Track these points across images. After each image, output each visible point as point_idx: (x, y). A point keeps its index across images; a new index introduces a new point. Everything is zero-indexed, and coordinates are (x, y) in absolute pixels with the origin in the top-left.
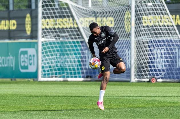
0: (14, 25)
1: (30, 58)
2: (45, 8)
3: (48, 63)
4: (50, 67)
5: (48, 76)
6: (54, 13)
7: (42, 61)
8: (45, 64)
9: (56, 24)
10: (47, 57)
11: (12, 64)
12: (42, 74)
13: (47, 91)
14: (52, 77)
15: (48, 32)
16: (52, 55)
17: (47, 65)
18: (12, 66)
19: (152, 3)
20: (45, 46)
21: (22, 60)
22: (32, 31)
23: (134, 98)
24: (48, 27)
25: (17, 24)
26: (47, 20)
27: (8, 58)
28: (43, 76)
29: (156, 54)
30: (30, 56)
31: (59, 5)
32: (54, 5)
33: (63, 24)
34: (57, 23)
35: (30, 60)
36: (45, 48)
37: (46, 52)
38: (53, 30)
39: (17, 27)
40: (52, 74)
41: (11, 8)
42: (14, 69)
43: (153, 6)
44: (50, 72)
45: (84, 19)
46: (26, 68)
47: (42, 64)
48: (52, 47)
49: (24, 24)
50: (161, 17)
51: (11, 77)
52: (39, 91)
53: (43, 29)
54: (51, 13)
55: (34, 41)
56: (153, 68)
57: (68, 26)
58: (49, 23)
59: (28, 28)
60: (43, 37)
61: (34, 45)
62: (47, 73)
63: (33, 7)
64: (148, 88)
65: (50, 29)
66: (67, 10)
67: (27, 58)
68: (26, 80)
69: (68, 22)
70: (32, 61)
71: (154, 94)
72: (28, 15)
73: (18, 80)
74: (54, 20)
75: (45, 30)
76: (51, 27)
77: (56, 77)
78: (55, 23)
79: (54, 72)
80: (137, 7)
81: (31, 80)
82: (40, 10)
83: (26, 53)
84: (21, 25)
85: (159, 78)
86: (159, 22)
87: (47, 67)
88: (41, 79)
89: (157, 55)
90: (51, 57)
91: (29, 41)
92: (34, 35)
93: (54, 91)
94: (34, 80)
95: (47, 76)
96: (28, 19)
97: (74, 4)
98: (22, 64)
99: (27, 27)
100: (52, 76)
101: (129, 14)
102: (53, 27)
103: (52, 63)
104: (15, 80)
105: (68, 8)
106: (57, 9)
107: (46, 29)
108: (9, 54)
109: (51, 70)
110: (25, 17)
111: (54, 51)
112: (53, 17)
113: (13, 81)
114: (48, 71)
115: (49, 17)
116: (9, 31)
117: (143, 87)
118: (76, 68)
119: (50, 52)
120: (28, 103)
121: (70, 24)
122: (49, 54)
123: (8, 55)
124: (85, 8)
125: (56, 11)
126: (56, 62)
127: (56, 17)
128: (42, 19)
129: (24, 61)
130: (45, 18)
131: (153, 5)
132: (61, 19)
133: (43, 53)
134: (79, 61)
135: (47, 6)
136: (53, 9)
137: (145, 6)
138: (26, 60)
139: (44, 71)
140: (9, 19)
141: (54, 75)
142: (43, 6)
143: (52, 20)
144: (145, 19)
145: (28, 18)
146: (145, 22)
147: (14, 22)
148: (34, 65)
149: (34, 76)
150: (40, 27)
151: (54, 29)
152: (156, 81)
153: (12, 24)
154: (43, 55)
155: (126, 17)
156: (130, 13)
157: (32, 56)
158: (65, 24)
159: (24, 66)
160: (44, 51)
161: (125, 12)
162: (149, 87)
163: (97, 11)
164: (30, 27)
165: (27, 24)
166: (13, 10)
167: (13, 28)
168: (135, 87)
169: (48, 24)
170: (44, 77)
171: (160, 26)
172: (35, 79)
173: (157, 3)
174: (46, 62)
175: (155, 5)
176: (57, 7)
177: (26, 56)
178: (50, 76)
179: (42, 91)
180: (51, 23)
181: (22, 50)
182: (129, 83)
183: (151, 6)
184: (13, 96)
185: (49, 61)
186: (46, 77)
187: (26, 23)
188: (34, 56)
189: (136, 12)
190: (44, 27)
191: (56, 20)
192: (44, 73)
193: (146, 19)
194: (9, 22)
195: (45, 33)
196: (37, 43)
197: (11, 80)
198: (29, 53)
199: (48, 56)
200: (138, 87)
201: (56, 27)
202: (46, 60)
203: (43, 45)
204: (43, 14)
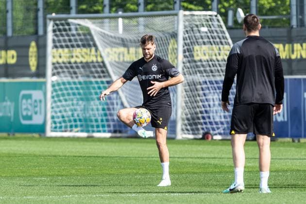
0: (13, 57)
1: (36, 104)
2: (58, 33)
3: (60, 112)
4: (63, 117)
5: (61, 130)
6: (70, 41)
7: (52, 108)
8: (56, 112)
9: (72, 57)
10: (59, 104)
11: (10, 112)
12: (51, 127)
13: (57, 150)
14: (66, 131)
15: (61, 68)
16: (66, 100)
17: (59, 114)
18: (9, 115)
19: (207, 27)
20: (57, 88)
21: (24, 107)
22: (38, 67)
23: (180, 160)
24: (60, 61)
25: (18, 56)
26: (60, 50)
27: (4, 104)
28: (53, 129)
29: (212, 100)
30: (36, 101)
31: (76, 29)
32: (70, 29)
33: (82, 56)
34: (74, 54)
35: (36, 107)
36: (55, 91)
37: (58, 96)
38: (68, 65)
39: (17, 61)
40: (66, 127)
41: (10, 33)
42: (12, 119)
43: (208, 32)
44: (63, 124)
45: (112, 50)
46: (29, 118)
47: (52, 112)
48: (66, 89)
49: (27, 56)
50: (220, 48)
51: (8, 131)
52: (46, 149)
53: (53, 64)
54: (65, 41)
55: (41, 80)
56: (207, 120)
57: (90, 60)
58: (62, 55)
59: (33, 62)
60: (54, 75)
61: (41, 86)
62: (58, 125)
63: (41, 32)
64: (200, 148)
65: (64, 63)
66: (88, 37)
67: (31, 105)
68: (30, 135)
69: (89, 53)
70: (37, 109)
71: (208, 156)
72: (33, 44)
73: (18, 135)
74: (70, 50)
75: (57, 65)
76: (65, 60)
77: (71, 131)
78: (71, 54)
79: (69, 124)
80: (186, 33)
81: (36, 135)
82: (50, 36)
83: (29, 97)
84: (23, 57)
85: (216, 134)
86: (217, 54)
87: (58, 117)
88: (50, 133)
89: (214, 101)
90: (64, 103)
91: (35, 80)
92: (41, 72)
93: (68, 150)
94: (40, 135)
95: (58, 129)
96: (33, 49)
97: (98, 29)
98: (25, 113)
99: (31, 60)
100: (66, 129)
101: (175, 43)
102: (68, 60)
103: (65, 111)
104: (14, 135)
105: (90, 34)
106: (73, 35)
107: (58, 63)
108: (6, 98)
109: (65, 121)
110: (28, 47)
111: (69, 94)
112: (67, 46)
113: (11, 136)
114: (60, 123)
115: (62, 47)
116: (6, 65)
117: (193, 146)
118: (99, 118)
119: (63, 95)
120: (30, 166)
121: (91, 56)
122: (61, 98)
123: (4, 100)
124: (112, 35)
125: (72, 38)
126: (72, 110)
127: (73, 46)
128: (53, 48)
129: (27, 109)
130: (56, 47)
131: (209, 30)
132: (78, 50)
133: (53, 97)
134: (103, 109)
135: (60, 30)
136: (68, 35)
137: (197, 32)
138: (29, 107)
139: (55, 123)
140: (7, 48)
141: (69, 129)
142: (54, 31)
143: (66, 50)
144: (197, 51)
145: (33, 47)
146: (198, 55)
147: (12, 53)
148: (41, 113)
149: (40, 129)
150: (50, 60)
151: (70, 63)
152: (212, 138)
153: (11, 57)
154: (53, 100)
155: (170, 47)
156: (177, 41)
157: (38, 101)
158: (86, 56)
159: (27, 115)
160: (55, 94)
161: (169, 41)
162: (201, 146)
163: (131, 38)
164: (35, 60)
165: (32, 56)
166: (12, 37)
167: (12, 61)
168: (181, 146)
169: (60, 57)
170: (54, 131)
171: (218, 61)
172: (42, 135)
173: (214, 27)
174: (57, 110)
175: (212, 31)
176: (74, 32)
177: (29, 101)
178: (63, 129)
179: (51, 149)
180: (65, 55)
181: (24, 92)
182: (173, 141)
183: (206, 33)
184: (9, 156)
185: (62, 109)
186: (57, 131)
187: (30, 54)
188: (40, 101)
189: (184, 40)
190: (55, 61)
191: (73, 50)
192: (54, 125)
193: (199, 50)
194: (7, 53)
195: (56, 68)
196: (45, 83)
197: (9, 135)
198: (34, 98)
199: (60, 101)
200: (186, 146)
201: (73, 60)
202: (58, 107)
203: (53, 86)
204: (54, 41)
